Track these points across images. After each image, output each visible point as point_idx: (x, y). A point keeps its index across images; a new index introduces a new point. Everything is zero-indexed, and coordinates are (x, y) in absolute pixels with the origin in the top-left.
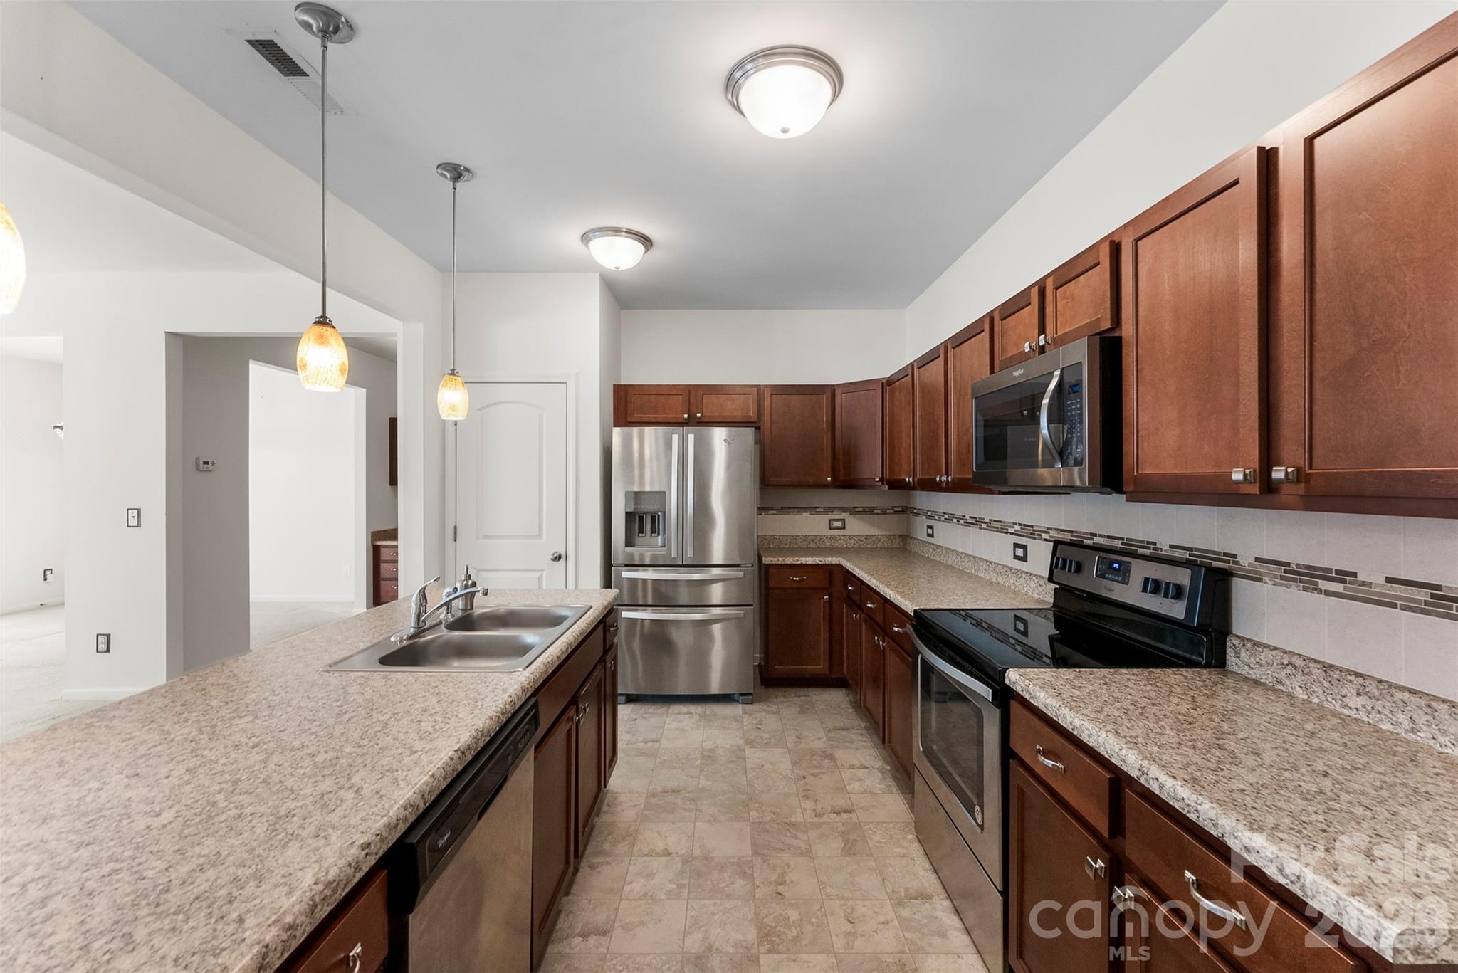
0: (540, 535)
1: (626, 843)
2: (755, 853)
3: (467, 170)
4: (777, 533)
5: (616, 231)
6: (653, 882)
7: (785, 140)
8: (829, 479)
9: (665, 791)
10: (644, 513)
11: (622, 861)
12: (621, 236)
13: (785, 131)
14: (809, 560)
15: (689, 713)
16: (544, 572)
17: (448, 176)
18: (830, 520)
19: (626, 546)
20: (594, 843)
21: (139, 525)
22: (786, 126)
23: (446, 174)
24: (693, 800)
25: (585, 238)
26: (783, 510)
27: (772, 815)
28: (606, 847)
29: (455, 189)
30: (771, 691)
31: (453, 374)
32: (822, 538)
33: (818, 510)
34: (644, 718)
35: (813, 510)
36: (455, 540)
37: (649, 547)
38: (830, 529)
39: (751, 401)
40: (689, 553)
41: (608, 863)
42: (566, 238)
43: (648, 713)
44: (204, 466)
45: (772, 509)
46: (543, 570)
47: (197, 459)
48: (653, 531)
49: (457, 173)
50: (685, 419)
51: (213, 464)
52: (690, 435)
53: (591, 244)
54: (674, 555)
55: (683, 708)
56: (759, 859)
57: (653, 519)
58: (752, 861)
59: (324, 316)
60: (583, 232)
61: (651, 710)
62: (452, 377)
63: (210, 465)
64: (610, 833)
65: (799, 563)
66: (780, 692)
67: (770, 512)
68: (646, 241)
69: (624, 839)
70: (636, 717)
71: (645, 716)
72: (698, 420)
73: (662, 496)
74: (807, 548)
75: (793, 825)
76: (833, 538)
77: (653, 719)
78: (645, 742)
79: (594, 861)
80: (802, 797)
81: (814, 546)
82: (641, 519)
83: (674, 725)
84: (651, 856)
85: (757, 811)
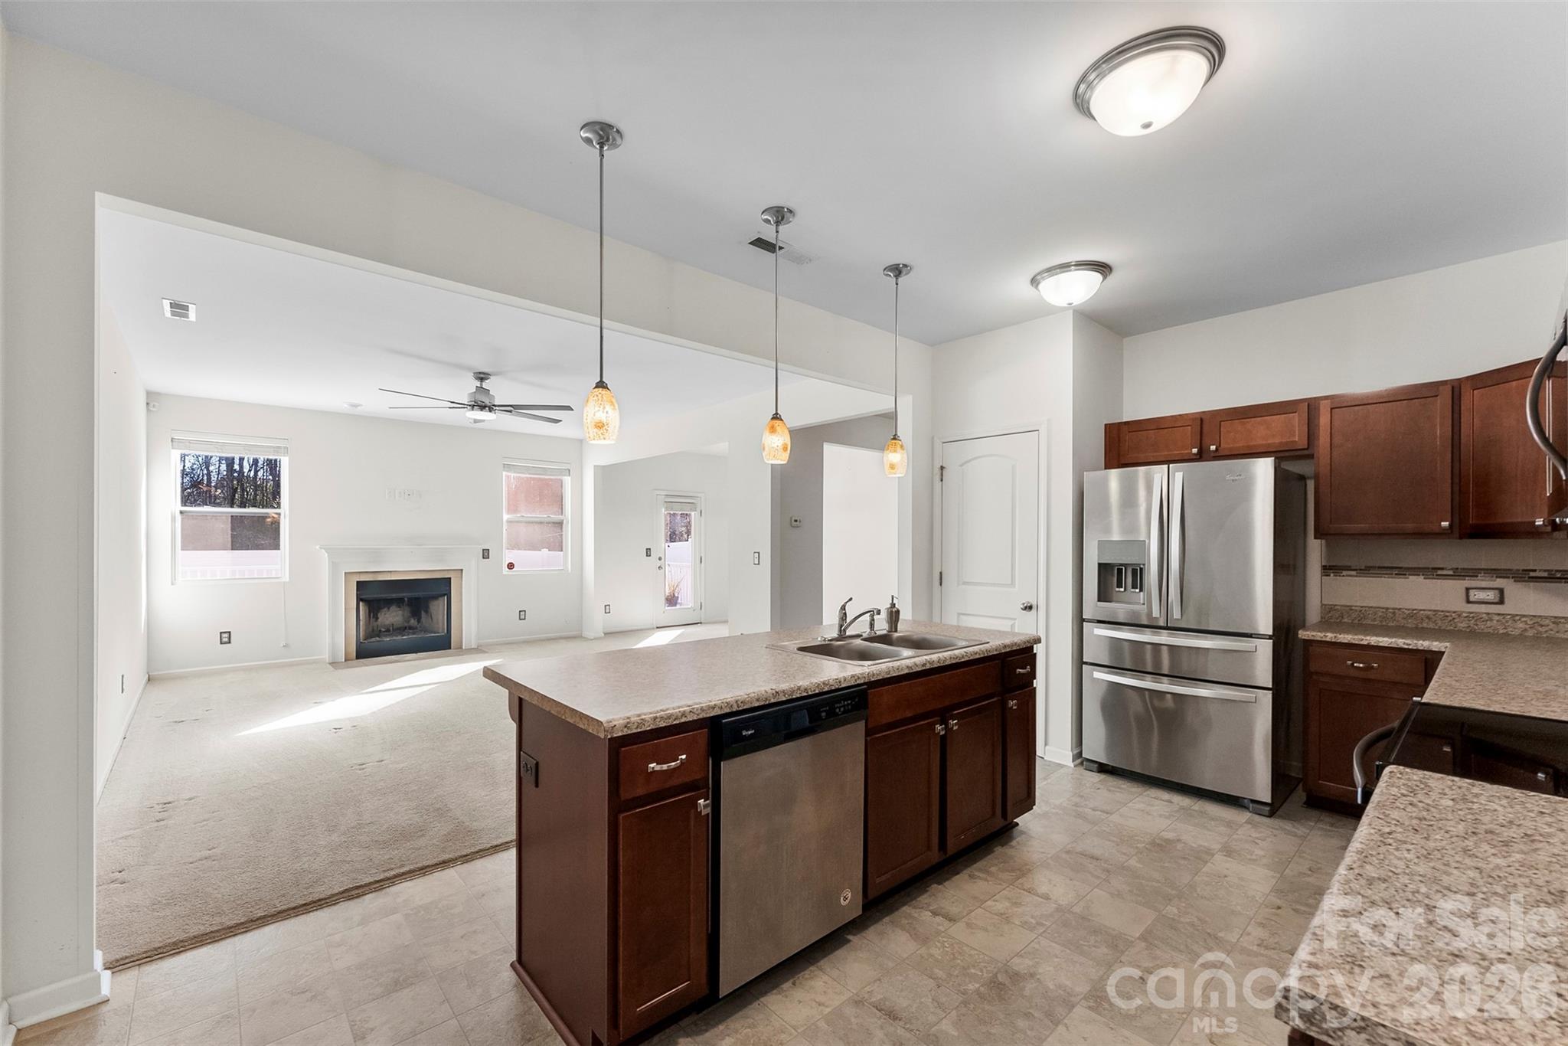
0: (1013, 584)
1: (1014, 874)
2: (1143, 938)
3: (905, 266)
4: (1358, 602)
5: (1065, 267)
6: (1016, 909)
7: (1151, 134)
8: (1445, 524)
9: (1083, 854)
10: (1122, 565)
11: (1000, 884)
12: (1070, 271)
13: (1147, 126)
14: (1385, 641)
15: (1170, 801)
16: (1016, 621)
17: (892, 275)
18: (1468, 590)
19: (1099, 601)
20: (985, 863)
21: (759, 564)
22: (1146, 121)
23: (890, 273)
24: (1108, 871)
25: (1035, 282)
26: (1367, 571)
27: (1195, 920)
28: (993, 869)
29: (897, 284)
30: (1315, 813)
31: (894, 439)
32: (1446, 615)
33: (1440, 572)
34: (1110, 791)
35: (1432, 572)
36: (941, 585)
37: (1128, 603)
38: (1468, 602)
39: (1297, 421)
40: (1176, 613)
41: (986, 880)
42: (1015, 288)
43: (1119, 788)
44: (795, 523)
45: (1349, 568)
46: (1015, 619)
47: (791, 518)
48: (1134, 586)
49: (897, 270)
50: (1194, 454)
51: (800, 521)
52: (1176, 474)
53: (1041, 287)
54: (1156, 613)
55: (1165, 795)
56: (1143, 944)
57: (1134, 572)
58: (1132, 942)
59: (777, 414)
60: (1032, 277)
61: (1123, 786)
62: (894, 441)
63: (798, 523)
64: (1004, 862)
65: (1365, 643)
66: (1327, 818)
67: (1344, 573)
68: (1103, 268)
69: (1013, 871)
70: (1100, 786)
71: (1112, 789)
72: (1213, 455)
73: (1143, 546)
74: (1417, 628)
76: (1471, 616)
77: (1118, 794)
78: (1094, 810)
79: (976, 874)
81: (1431, 626)
82: (1120, 571)
83: (1141, 806)
84: (1030, 892)
85: (1178, 909)
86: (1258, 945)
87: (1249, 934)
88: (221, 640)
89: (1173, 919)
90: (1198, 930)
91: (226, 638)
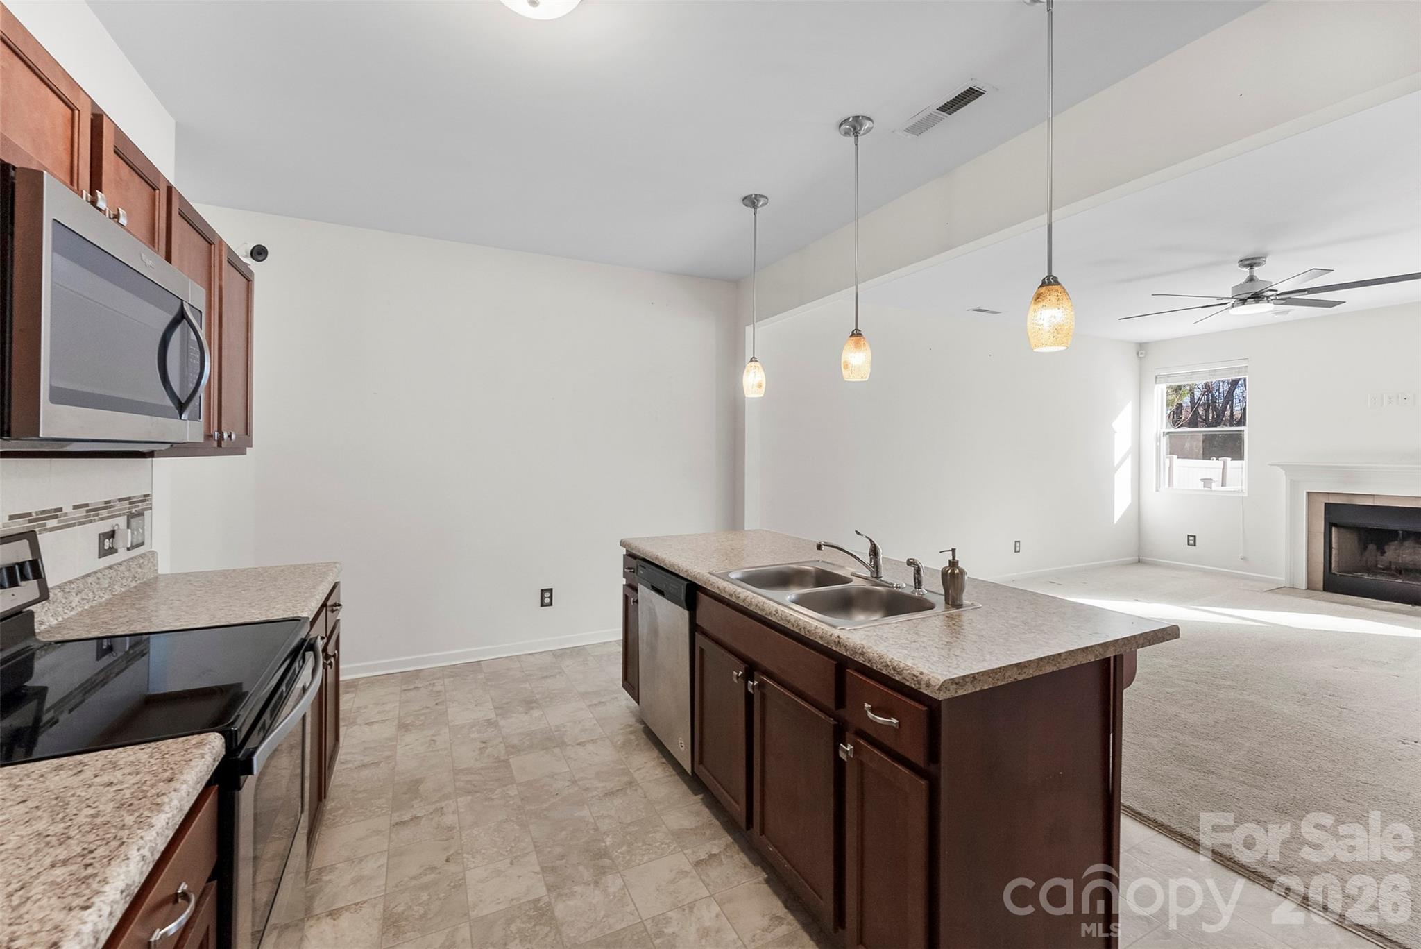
2: (507, 761)
56: (502, 758)
58: (508, 755)
75: (469, 793)
80: (454, 828)
85: (510, 797)
86: (442, 808)
87: (453, 813)
88: (1188, 542)
89: (505, 786)
90: (485, 790)
91: (1192, 541)
